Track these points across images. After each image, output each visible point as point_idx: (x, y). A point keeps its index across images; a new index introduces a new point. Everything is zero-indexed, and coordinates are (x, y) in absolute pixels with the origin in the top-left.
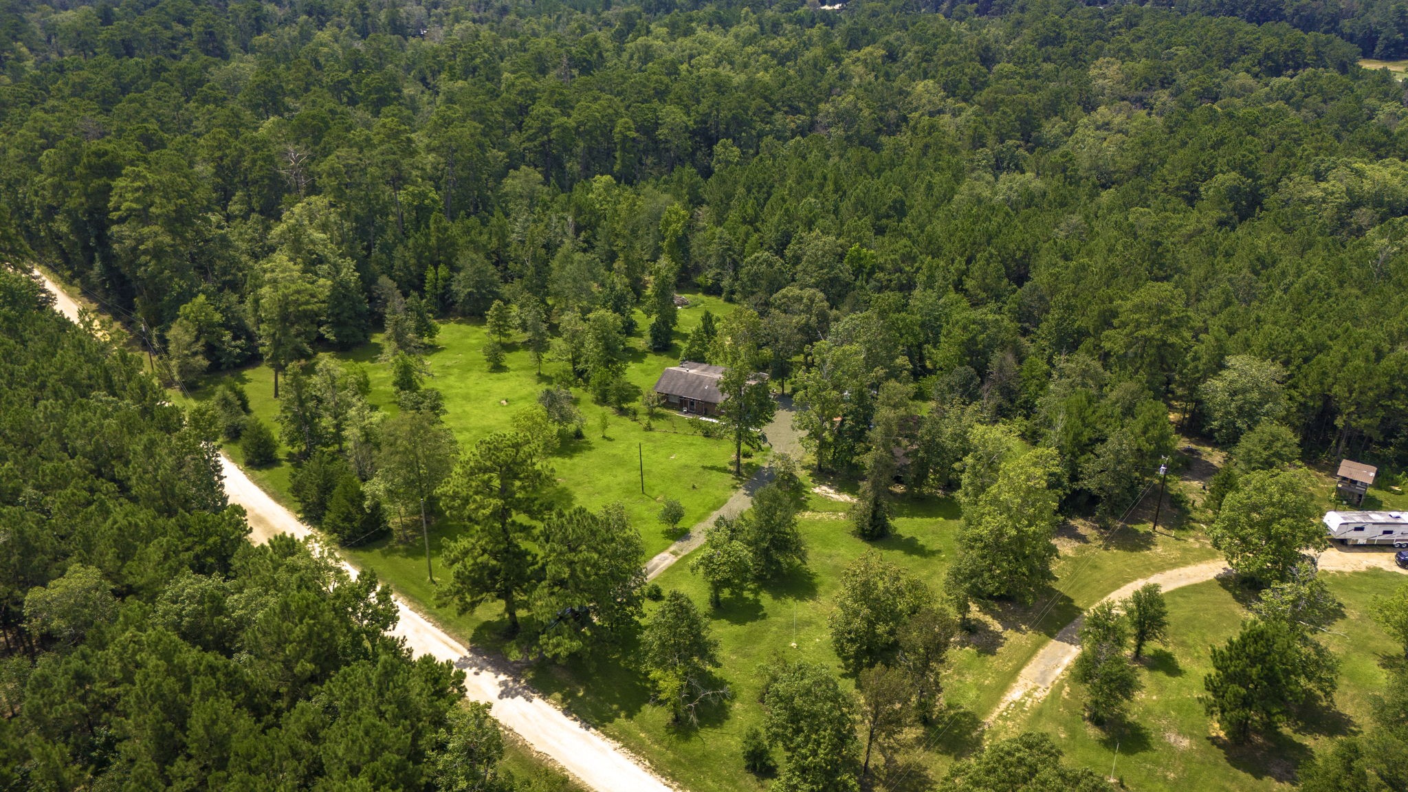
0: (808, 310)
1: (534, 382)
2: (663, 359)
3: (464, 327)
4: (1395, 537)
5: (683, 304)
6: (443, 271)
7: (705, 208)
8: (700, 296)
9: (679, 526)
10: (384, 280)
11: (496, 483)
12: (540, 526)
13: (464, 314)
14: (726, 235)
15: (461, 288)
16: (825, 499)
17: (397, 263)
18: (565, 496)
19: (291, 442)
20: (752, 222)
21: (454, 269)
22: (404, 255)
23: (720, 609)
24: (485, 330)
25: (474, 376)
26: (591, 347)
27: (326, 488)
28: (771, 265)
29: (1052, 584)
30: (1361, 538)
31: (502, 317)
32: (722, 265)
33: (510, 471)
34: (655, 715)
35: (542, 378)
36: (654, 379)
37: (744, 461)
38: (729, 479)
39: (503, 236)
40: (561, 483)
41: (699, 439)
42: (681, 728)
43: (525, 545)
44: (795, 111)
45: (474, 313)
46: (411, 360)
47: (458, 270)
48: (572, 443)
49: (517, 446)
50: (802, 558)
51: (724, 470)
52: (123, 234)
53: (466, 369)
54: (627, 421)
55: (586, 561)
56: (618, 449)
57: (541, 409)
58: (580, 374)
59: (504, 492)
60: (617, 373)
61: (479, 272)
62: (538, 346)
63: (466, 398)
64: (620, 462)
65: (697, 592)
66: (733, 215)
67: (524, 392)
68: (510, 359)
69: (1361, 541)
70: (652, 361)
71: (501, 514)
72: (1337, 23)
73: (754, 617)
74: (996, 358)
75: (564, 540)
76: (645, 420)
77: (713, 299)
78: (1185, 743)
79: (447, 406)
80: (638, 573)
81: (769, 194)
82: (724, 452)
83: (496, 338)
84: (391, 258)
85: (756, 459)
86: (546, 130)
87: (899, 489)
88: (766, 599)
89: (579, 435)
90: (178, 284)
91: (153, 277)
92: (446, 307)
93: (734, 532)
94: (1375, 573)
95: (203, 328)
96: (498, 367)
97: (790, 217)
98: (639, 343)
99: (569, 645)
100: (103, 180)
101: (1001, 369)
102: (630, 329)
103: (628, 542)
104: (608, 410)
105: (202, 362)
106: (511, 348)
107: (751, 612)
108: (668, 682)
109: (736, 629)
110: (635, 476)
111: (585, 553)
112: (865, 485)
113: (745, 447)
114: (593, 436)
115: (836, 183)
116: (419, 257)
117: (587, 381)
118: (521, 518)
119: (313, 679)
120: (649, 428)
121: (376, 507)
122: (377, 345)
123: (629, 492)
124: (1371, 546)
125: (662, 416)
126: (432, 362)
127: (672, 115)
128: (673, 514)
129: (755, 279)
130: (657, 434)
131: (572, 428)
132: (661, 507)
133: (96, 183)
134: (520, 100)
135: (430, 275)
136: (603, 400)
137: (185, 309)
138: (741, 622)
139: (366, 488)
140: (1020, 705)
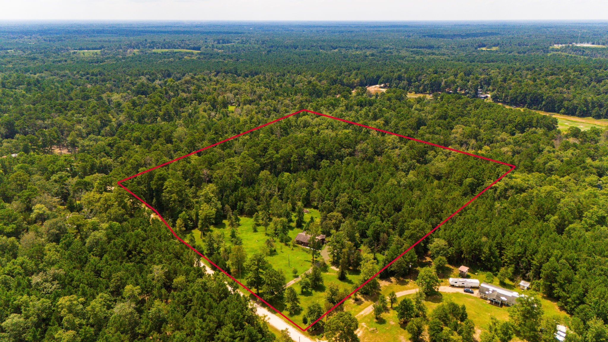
0: (336, 219)
1: (264, 235)
2: (299, 230)
3: (247, 218)
4: (465, 285)
5: (307, 212)
6: (242, 203)
7: (316, 182)
8: (312, 209)
9: (297, 274)
10: (227, 206)
11: (256, 263)
12: (265, 272)
13: (246, 215)
14: (321, 193)
15: (247, 208)
16: (333, 270)
17: (230, 201)
18: (270, 266)
19: (207, 250)
20: (328, 188)
21: (245, 202)
22: (232, 198)
23: (303, 293)
24: (252, 220)
25: (249, 233)
26: (279, 227)
27: (217, 263)
28: (329, 205)
29: (380, 292)
30: (457, 285)
31: (257, 217)
32: (319, 201)
33: (259, 261)
34: (286, 313)
35: (267, 235)
36: (295, 236)
37: (315, 259)
38: (310, 264)
39: (258, 191)
40: (270, 263)
41: (305, 253)
42: (291, 315)
43: (261, 276)
44: (349, 147)
45: (250, 214)
46: (235, 229)
47: (246, 203)
48: (273, 253)
49: (261, 255)
50: (322, 282)
51: (310, 262)
52: (165, 195)
53: (247, 231)
54: (287, 247)
55: (273, 280)
56: (284, 255)
57: (266, 245)
58: (276, 234)
59: (258, 265)
60: (286, 234)
61: (251, 203)
62: (266, 225)
63: (247, 239)
64: (285, 258)
65: (298, 290)
66: (323, 186)
67: (262, 238)
68: (259, 229)
69: (457, 286)
70: (296, 230)
71: (257, 269)
72: (562, 103)
73: (310, 295)
74: (382, 235)
75: (269, 275)
76: (292, 247)
77: (316, 210)
78: (393, 323)
79: (243, 242)
80: (285, 284)
81: (334, 180)
82: (310, 257)
83: (255, 222)
84: (228, 199)
85: (318, 259)
86: (271, 158)
87: (351, 268)
88: (313, 292)
89: (275, 251)
90: (179, 209)
91: (173, 207)
92: (242, 212)
93: (307, 276)
94: (457, 293)
95: (185, 220)
96: (255, 231)
97: (339, 188)
98: (293, 224)
99: (269, 297)
100: (162, 182)
101: (383, 238)
102: (291, 221)
103: (283, 277)
104: (283, 244)
105: (184, 229)
106: (259, 225)
107: (310, 294)
108: (289, 305)
109: (306, 297)
110: (287, 262)
111: (273, 278)
112: (340, 266)
113: (315, 256)
114: (278, 251)
115: (355, 176)
116: (235, 199)
117: (278, 236)
118: (261, 270)
119: (223, 298)
120: (293, 250)
121: (228, 267)
122: (224, 224)
123: (286, 266)
124: (459, 287)
125: (296, 246)
126: (239, 229)
127: (310, 152)
128: (295, 272)
129: (325, 208)
130: (294, 251)
131: (273, 249)
132: (292, 269)
133: (160, 182)
134: (265, 146)
135: (238, 204)
136: (282, 241)
137: (181, 215)
138: (307, 296)
139: (227, 263)
140: (362, 315)
